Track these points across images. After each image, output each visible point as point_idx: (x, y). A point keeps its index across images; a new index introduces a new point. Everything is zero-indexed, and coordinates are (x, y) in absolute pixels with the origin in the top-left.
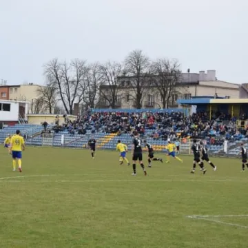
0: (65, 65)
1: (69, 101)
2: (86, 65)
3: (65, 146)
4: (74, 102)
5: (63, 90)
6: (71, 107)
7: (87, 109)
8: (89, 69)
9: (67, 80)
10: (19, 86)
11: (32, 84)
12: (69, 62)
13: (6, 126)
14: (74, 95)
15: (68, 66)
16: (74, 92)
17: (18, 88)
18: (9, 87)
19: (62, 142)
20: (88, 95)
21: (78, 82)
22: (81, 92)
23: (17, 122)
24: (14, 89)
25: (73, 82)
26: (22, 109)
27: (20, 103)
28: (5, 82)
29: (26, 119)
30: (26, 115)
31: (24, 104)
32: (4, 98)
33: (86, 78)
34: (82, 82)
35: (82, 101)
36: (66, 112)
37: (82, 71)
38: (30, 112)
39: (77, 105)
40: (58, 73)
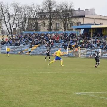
0: (7, 6)
1: (10, 27)
2: (20, 6)
4: (13, 28)
6: (11, 30)
7: (21, 31)
8: (21, 8)
9: (9, 14)
14: (13, 23)
15: (9, 6)
16: (13, 22)
20: (21, 23)
21: (15, 16)
25: (12, 16)
33: (19, 14)
34: (17, 16)
35: (18, 27)
36: (8, 33)
37: (18, 9)
40: (3, 10)
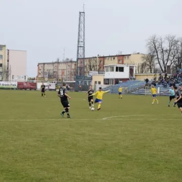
0: (161, 40)
1: (164, 63)
2: (176, 39)
3: (161, 95)
4: (167, 65)
5: (160, 56)
6: (165, 68)
7: (177, 69)
8: (178, 41)
9: (162, 50)
10: (130, 55)
11: (139, 53)
12: (163, 37)
13: (121, 82)
14: (167, 60)
15: (163, 40)
16: (167, 58)
17: (130, 57)
18: (123, 55)
19: (159, 92)
20: (177, 60)
21: (170, 50)
22: (172, 58)
23: (128, 79)
24: (126, 57)
25: (166, 51)
26: (131, 70)
27: (130, 67)
28: (121, 52)
29: (134, 77)
30: (134, 75)
31: (133, 67)
32: (120, 64)
33: (175, 48)
34: (172, 51)
35: (173, 64)
36: (162, 72)
37: (173, 43)
38: (137, 72)
39: (169, 67)
40: (156, 45)
